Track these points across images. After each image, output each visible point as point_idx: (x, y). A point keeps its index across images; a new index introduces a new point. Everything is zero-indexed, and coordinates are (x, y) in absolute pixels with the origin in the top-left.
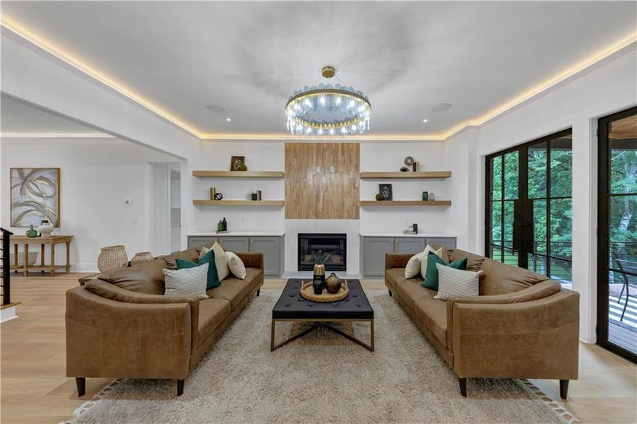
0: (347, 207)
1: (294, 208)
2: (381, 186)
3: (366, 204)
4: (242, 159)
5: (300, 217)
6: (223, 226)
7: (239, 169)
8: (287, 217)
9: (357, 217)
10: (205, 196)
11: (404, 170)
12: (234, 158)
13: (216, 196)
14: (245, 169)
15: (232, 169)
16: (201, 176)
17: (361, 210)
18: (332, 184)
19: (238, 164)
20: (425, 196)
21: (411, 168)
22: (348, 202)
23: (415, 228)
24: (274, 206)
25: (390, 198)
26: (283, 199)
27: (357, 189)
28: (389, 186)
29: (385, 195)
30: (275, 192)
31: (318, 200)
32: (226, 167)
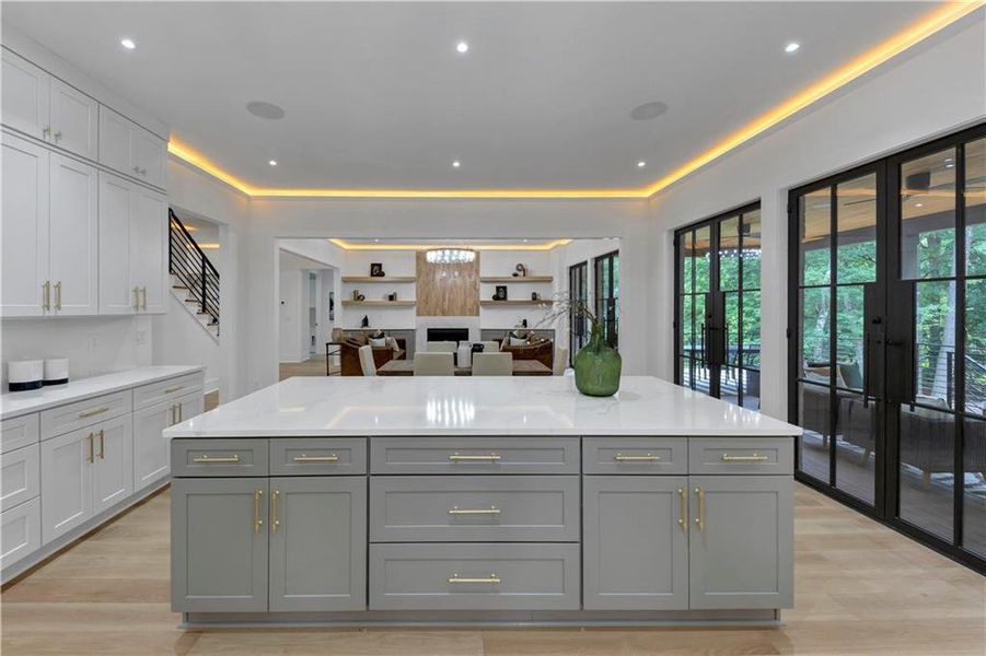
0: (469, 306)
1: (423, 308)
2: (498, 288)
3: (485, 304)
4: (380, 265)
5: (429, 315)
6: (366, 322)
7: (378, 275)
8: (418, 314)
9: (478, 314)
10: (349, 297)
11: (515, 275)
12: (373, 265)
13: (359, 298)
14: (382, 274)
15: (372, 275)
16: (346, 281)
17: (481, 309)
18: (456, 285)
19: (377, 271)
20: (535, 297)
21: (521, 273)
22: (470, 302)
23: (525, 323)
24: (407, 306)
25: (505, 298)
26: (415, 300)
27: (477, 290)
28: (505, 288)
29: (501, 296)
30: (408, 294)
31: (444, 300)
32: (366, 273)
